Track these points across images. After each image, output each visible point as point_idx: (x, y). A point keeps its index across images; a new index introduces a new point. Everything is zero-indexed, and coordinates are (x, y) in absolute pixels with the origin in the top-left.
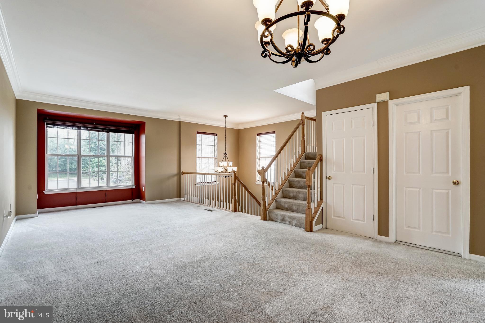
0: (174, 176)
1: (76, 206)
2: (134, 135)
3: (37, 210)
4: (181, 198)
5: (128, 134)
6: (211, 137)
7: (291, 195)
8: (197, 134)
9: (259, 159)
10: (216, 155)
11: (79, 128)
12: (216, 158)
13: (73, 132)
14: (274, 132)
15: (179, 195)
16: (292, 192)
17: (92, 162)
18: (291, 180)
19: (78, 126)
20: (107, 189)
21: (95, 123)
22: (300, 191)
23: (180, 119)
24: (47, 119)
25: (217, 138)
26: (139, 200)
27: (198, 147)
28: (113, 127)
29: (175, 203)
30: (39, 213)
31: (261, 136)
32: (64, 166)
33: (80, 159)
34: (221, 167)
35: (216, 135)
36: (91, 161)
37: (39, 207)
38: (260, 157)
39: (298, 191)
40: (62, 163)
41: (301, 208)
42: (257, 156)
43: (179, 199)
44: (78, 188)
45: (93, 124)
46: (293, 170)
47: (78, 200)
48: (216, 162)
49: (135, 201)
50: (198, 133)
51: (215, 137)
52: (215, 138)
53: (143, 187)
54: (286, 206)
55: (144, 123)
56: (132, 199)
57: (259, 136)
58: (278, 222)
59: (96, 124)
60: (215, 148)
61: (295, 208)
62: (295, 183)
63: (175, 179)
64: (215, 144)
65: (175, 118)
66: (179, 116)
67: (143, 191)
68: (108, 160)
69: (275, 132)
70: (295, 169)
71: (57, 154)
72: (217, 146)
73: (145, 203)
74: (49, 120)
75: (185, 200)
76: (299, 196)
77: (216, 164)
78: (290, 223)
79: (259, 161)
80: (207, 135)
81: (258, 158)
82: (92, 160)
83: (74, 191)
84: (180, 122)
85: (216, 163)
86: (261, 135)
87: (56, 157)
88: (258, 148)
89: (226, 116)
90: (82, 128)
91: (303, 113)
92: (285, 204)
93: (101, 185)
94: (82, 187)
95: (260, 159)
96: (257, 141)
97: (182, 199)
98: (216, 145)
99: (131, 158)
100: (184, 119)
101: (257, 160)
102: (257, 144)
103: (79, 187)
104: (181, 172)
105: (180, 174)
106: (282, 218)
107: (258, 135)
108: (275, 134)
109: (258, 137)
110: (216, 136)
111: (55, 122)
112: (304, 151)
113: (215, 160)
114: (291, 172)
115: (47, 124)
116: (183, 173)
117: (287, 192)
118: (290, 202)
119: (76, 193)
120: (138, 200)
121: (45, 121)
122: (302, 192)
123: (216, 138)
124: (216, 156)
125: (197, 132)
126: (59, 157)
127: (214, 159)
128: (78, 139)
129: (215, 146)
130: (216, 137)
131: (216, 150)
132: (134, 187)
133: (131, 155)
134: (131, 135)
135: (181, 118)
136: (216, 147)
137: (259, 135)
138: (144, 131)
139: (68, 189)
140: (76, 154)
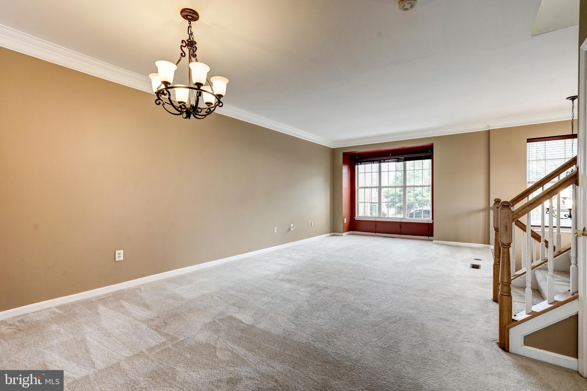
1: (375, 234)
2: (432, 160)
4: (490, 246)
8: (528, 143)
20: (402, 221)
21: (390, 154)
23: (487, 126)
27: (530, 165)
33: (381, 190)
43: (487, 246)
44: (378, 217)
45: (390, 156)
47: (377, 229)
49: (431, 238)
50: (529, 140)
56: (428, 236)
65: (482, 127)
66: (486, 123)
68: (405, 190)
73: (433, 242)
83: (374, 220)
84: (489, 132)
99: (427, 188)
103: (380, 217)
105: (489, 208)
115: (357, 162)
125: (528, 139)
128: (379, 172)
132: (431, 221)
133: (429, 184)
135: (489, 124)
139: (364, 217)
140: (376, 186)
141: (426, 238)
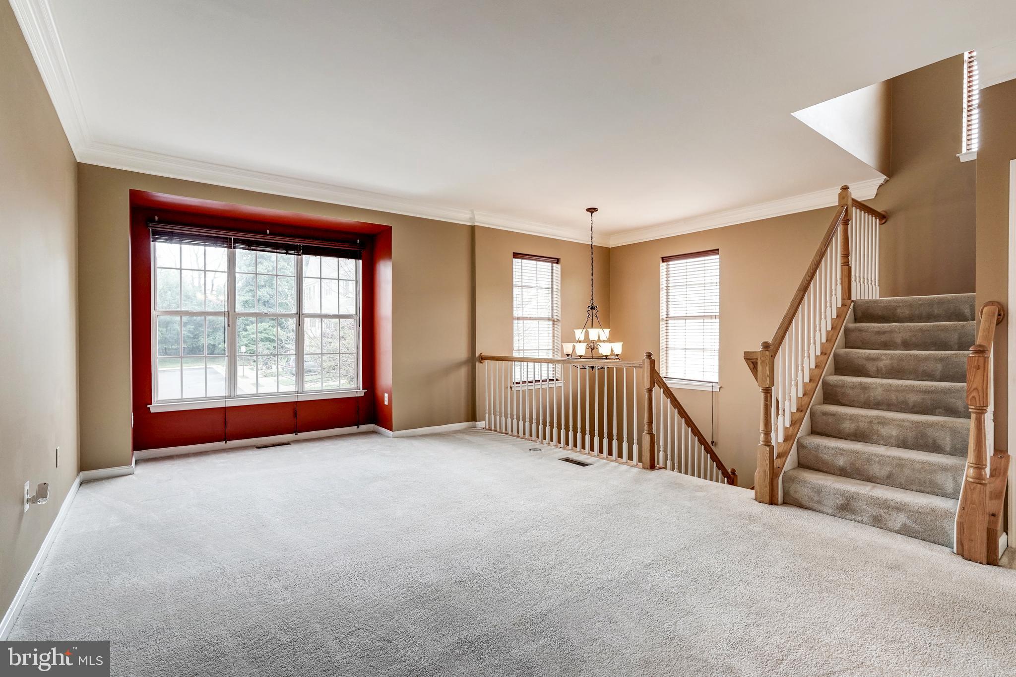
0: (459, 365)
1: (226, 443)
2: (361, 261)
3: (133, 454)
4: (477, 423)
5: (346, 259)
6: (546, 266)
7: (848, 426)
8: (514, 260)
9: (665, 322)
10: (555, 311)
11: (228, 243)
12: (555, 320)
13: (217, 254)
14: (715, 251)
15: (472, 415)
16: (850, 419)
17: (248, 332)
18: (832, 383)
19: (227, 238)
20: (299, 400)
21: (268, 231)
22: (884, 418)
23: (472, 219)
24: (153, 221)
25: (560, 270)
26: (372, 425)
27: (516, 292)
28: (311, 241)
29: (460, 436)
30: (137, 462)
31: (671, 263)
32: (194, 340)
33: (234, 323)
34: (580, 342)
35: (557, 263)
36: (246, 330)
37: (138, 445)
38: (668, 318)
39: (877, 417)
40: (189, 334)
41: (907, 472)
42: (662, 316)
43: (471, 423)
44: (229, 397)
45: (265, 233)
46: (831, 352)
47: (230, 429)
48: (555, 329)
49: (364, 428)
50: (516, 255)
51: (552, 267)
52: (552, 270)
53: (386, 395)
54: (841, 461)
55: (388, 230)
56: (358, 424)
57: (665, 263)
58: (823, 512)
59: (271, 234)
60: (553, 294)
61: (876, 470)
62: (849, 391)
63: (463, 373)
64: (552, 285)
65: (461, 217)
66: (473, 213)
67: (386, 403)
68: (300, 324)
69: (718, 250)
70: (836, 349)
71: (179, 309)
72: (559, 288)
73: (391, 436)
74: (160, 221)
75: (487, 427)
76: (878, 431)
77: (555, 335)
78: (878, 522)
79: (667, 327)
80: (535, 262)
81: (663, 319)
82: (248, 327)
83: (221, 404)
84: (473, 229)
85: (556, 332)
86: (671, 261)
87: (178, 318)
88: (663, 293)
89: (592, 210)
90: (237, 245)
91: (845, 188)
92: (835, 456)
93: (283, 388)
94: (239, 393)
95: (670, 322)
96: (663, 276)
97: (481, 424)
98: (555, 287)
99: (353, 320)
100: (483, 220)
101: (663, 325)
102: (662, 284)
103: (232, 395)
104: (477, 355)
105: (474, 360)
106: (841, 501)
107: (664, 259)
108: (718, 257)
109: (663, 266)
110: (555, 265)
111: (174, 227)
112: (849, 297)
113: (554, 324)
114: (826, 357)
115: (155, 233)
116: (482, 359)
117: (830, 420)
118: (857, 452)
119: (225, 408)
120: (371, 427)
121: (150, 224)
122: (894, 420)
123: (555, 268)
124: (558, 313)
125: (514, 253)
126: (185, 318)
127: (551, 322)
128: (229, 273)
129: (553, 288)
130: (557, 267)
131: (555, 299)
132: (361, 393)
133: (352, 311)
134: (353, 261)
135: (477, 218)
136: (555, 293)
137: (666, 261)
138: (387, 252)
139: (206, 398)
140: (223, 311)
141: (353, 429)
